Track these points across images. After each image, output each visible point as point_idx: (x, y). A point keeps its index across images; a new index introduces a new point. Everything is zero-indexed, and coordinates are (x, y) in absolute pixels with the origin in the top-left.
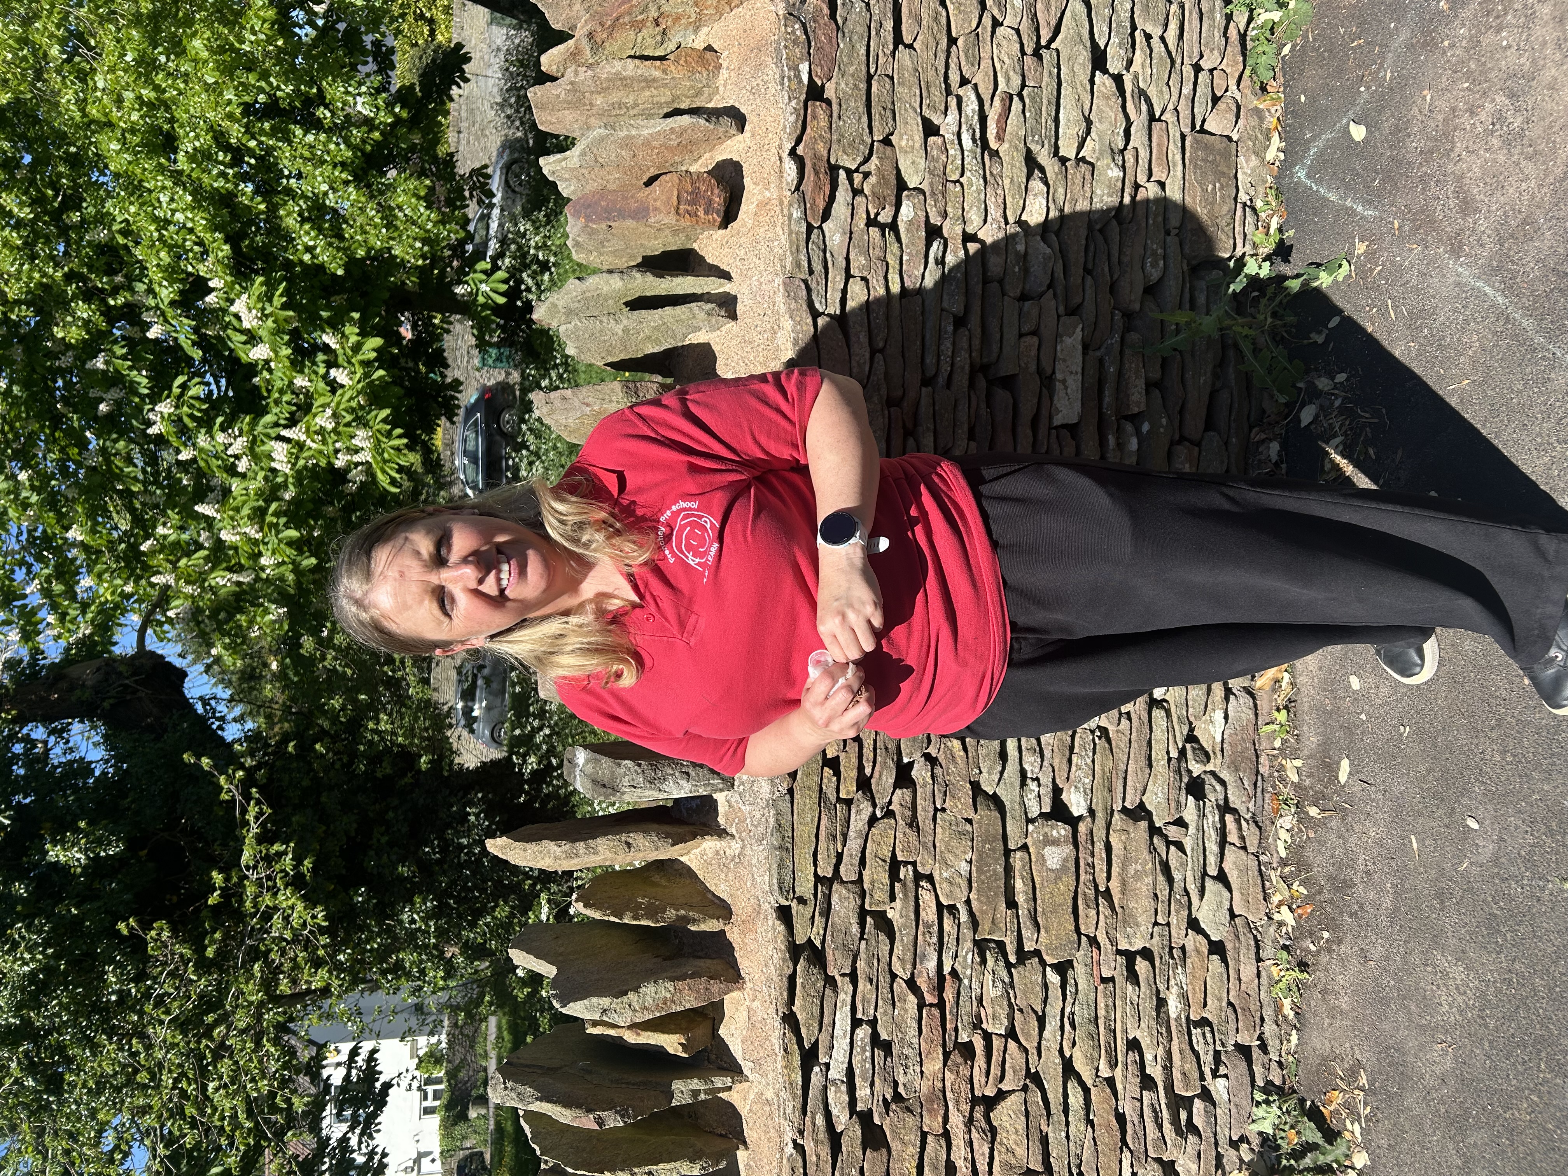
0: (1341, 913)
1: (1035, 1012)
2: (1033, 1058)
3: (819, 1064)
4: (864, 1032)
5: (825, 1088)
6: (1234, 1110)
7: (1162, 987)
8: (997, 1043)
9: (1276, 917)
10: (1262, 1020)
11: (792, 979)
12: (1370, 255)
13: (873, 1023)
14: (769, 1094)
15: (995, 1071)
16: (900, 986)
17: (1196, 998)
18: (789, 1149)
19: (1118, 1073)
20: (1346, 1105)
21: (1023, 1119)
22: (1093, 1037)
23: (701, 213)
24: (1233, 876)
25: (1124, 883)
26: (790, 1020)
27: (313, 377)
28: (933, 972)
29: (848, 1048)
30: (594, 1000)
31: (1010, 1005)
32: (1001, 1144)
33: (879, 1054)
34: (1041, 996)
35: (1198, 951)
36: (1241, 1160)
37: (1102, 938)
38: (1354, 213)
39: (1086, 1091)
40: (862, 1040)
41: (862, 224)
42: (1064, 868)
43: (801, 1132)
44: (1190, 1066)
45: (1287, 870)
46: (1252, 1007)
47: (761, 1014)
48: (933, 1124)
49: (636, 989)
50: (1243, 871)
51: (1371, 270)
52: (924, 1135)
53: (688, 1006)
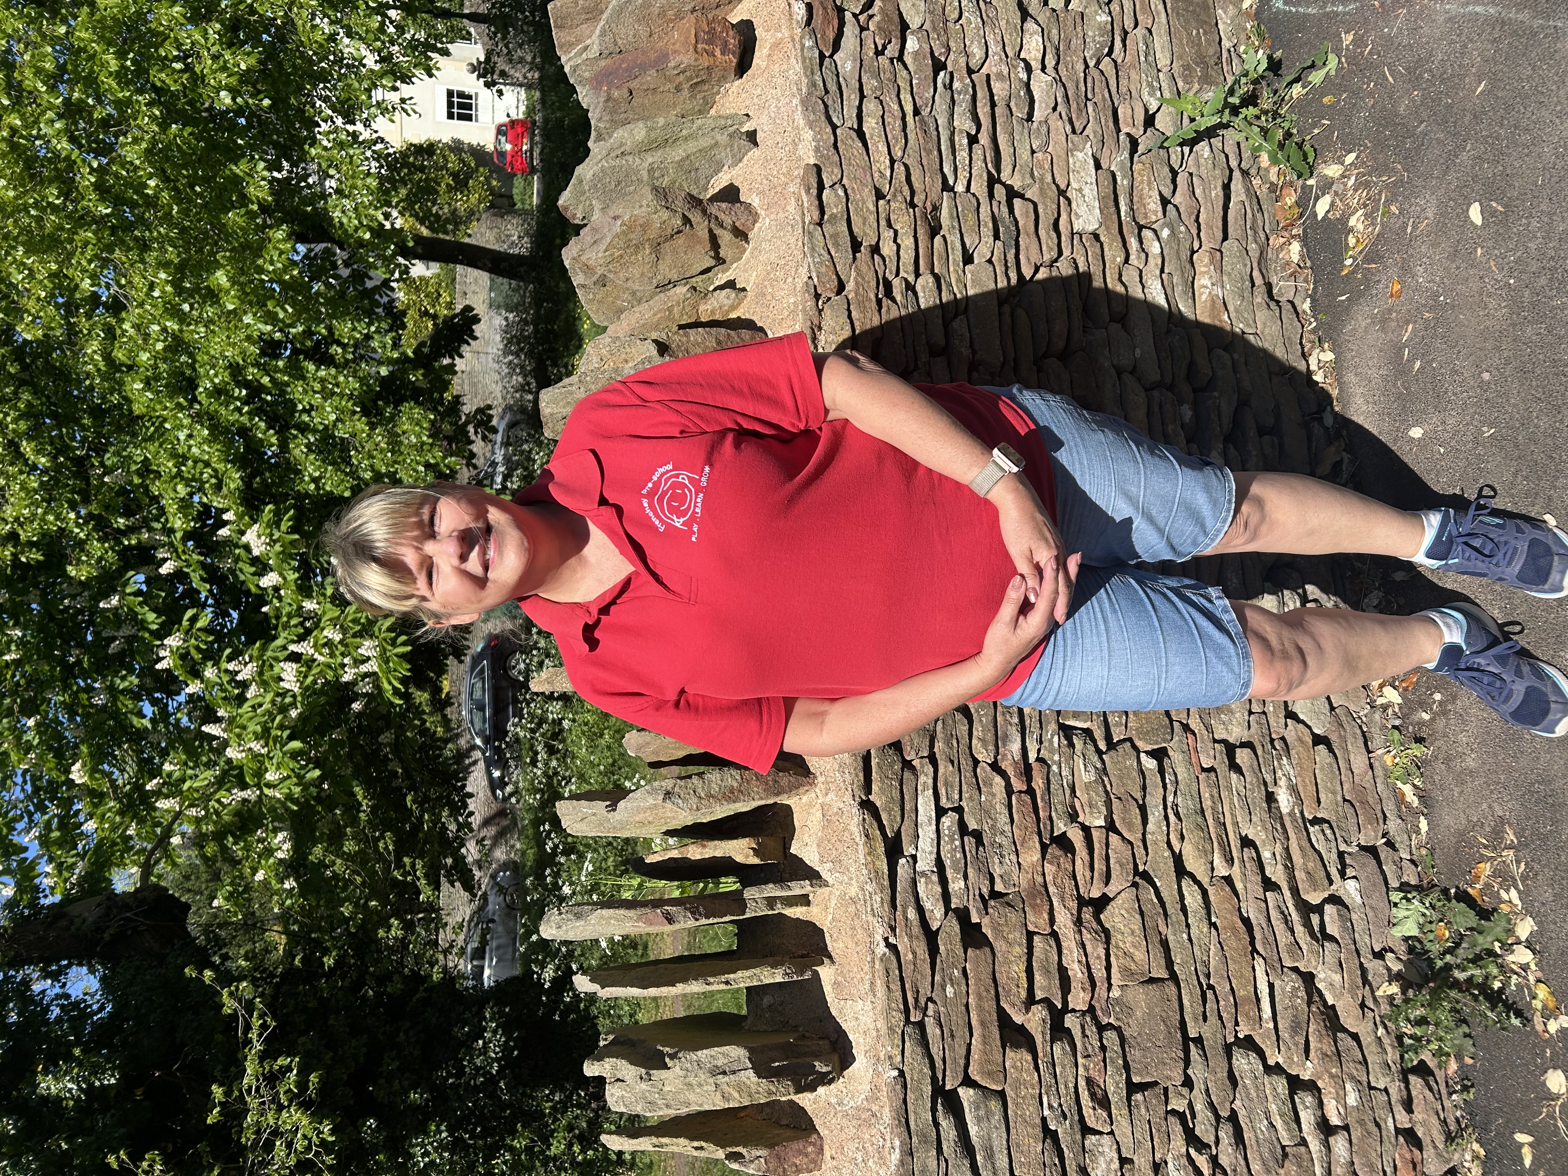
1: (1135, 800)
2: (1140, 852)
3: (905, 855)
4: (949, 821)
5: (914, 882)
6: (1371, 914)
7: (1269, 778)
8: (1097, 835)
9: (1380, 701)
10: (1384, 815)
11: (867, 761)
12: (1359, 42)
13: (959, 810)
14: (853, 891)
15: (1099, 865)
16: (984, 770)
17: (1306, 793)
18: (882, 949)
19: (1236, 872)
20: (1496, 873)
21: (1138, 917)
22: (1203, 828)
23: (718, 53)
26: (869, 806)
28: (1018, 756)
29: (934, 836)
31: (1107, 793)
32: (1117, 947)
33: (969, 841)
34: (1139, 781)
35: (1301, 741)
36: (1389, 970)
37: (1196, 724)
39: (1204, 893)
40: (949, 828)
43: (893, 929)
44: (1314, 866)
46: (1371, 801)
47: (836, 805)
48: (1037, 921)
51: (1362, 53)
52: (1030, 935)
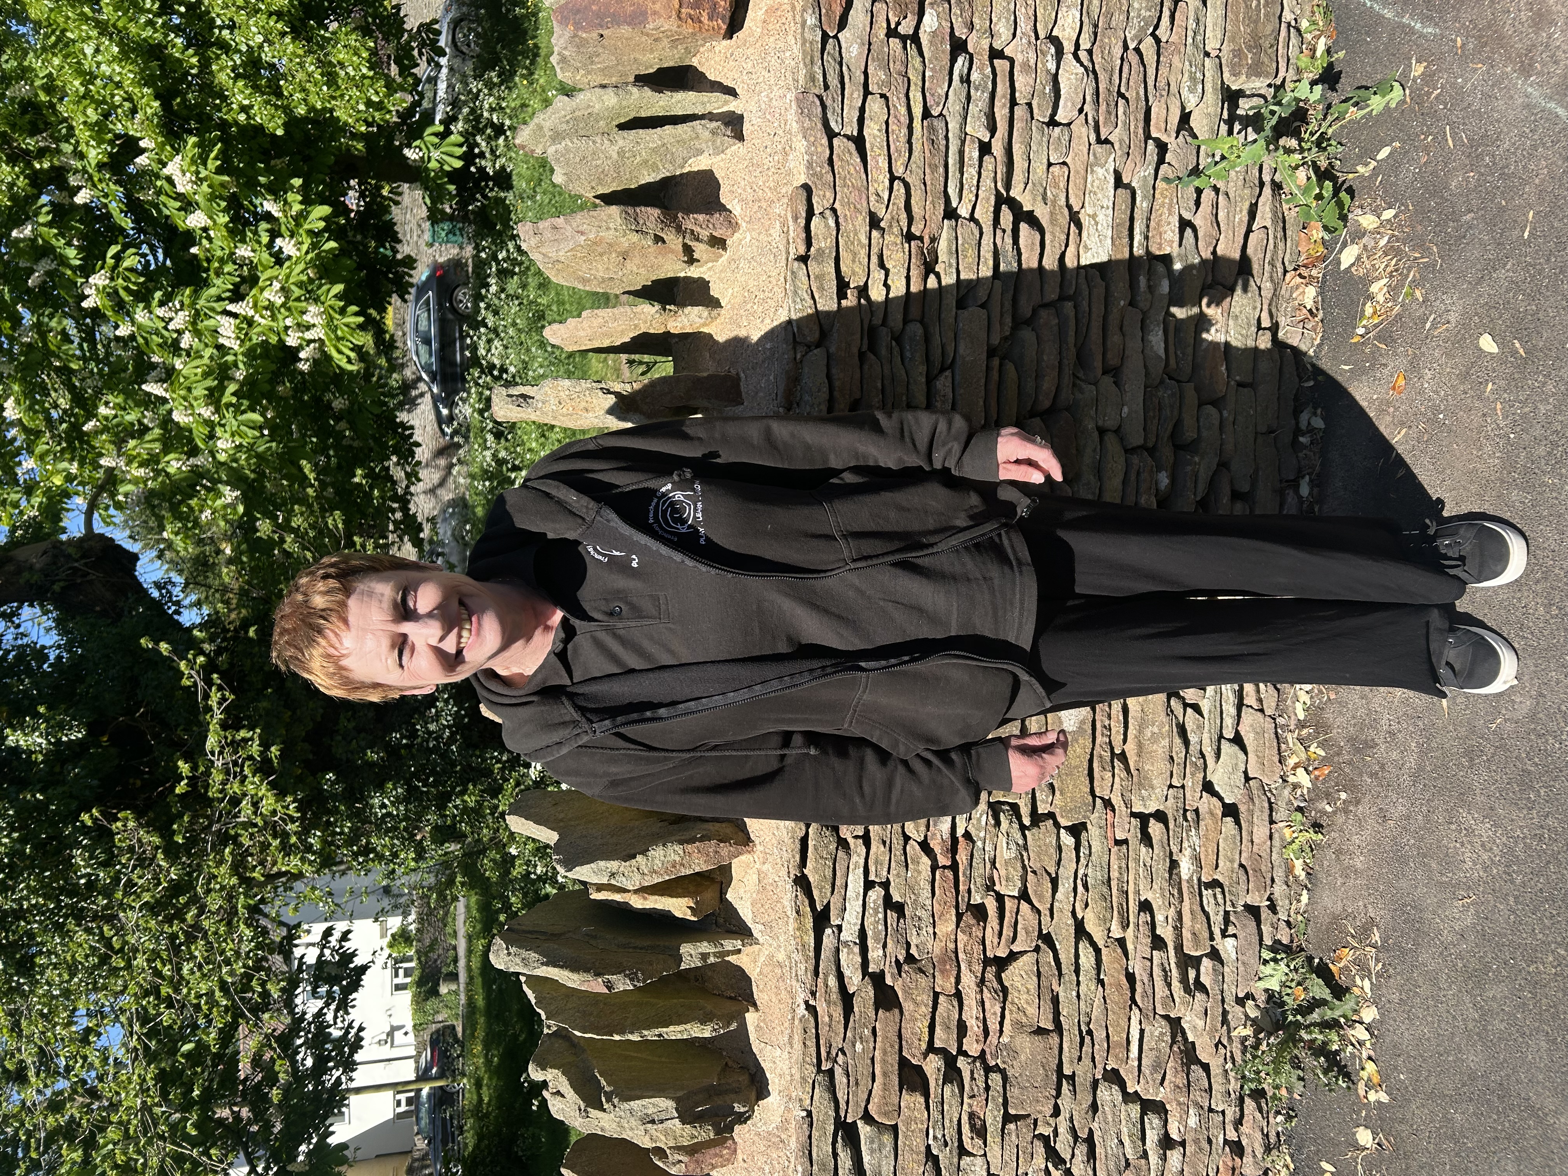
0: (1361, 775)
1: (1049, 874)
2: (1045, 919)
3: (832, 926)
4: (876, 895)
5: (838, 950)
6: (1241, 969)
7: (1175, 849)
8: (1009, 904)
9: (1291, 779)
10: (1273, 880)
11: (804, 841)
12: (1428, 77)
13: (886, 885)
14: (781, 956)
15: (1007, 932)
16: (913, 848)
17: (1208, 860)
18: (802, 1010)
19: (1130, 934)
20: (1355, 962)
21: (1035, 979)
22: (1106, 899)
23: (705, 18)
24: (1249, 739)
25: (1140, 745)
26: (802, 882)
27: (257, 247)
28: (946, 835)
29: (860, 910)
30: (602, 863)
31: (1024, 867)
32: (1012, 1003)
33: (892, 916)
34: (1055, 857)
35: (1211, 813)
36: (1247, 1016)
37: (1116, 800)
38: (1412, 31)
39: (1098, 951)
40: (875, 902)
41: (882, 34)
42: (1081, 730)
43: (813, 994)
44: (1201, 927)
45: (1305, 732)
46: (1263, 868)
47: (772, 877)
48: (946, 984)
49: (644, 853)
50: (1260, 733)
51: (1429, 94)
52: (936, 995)
53: (697, 870)
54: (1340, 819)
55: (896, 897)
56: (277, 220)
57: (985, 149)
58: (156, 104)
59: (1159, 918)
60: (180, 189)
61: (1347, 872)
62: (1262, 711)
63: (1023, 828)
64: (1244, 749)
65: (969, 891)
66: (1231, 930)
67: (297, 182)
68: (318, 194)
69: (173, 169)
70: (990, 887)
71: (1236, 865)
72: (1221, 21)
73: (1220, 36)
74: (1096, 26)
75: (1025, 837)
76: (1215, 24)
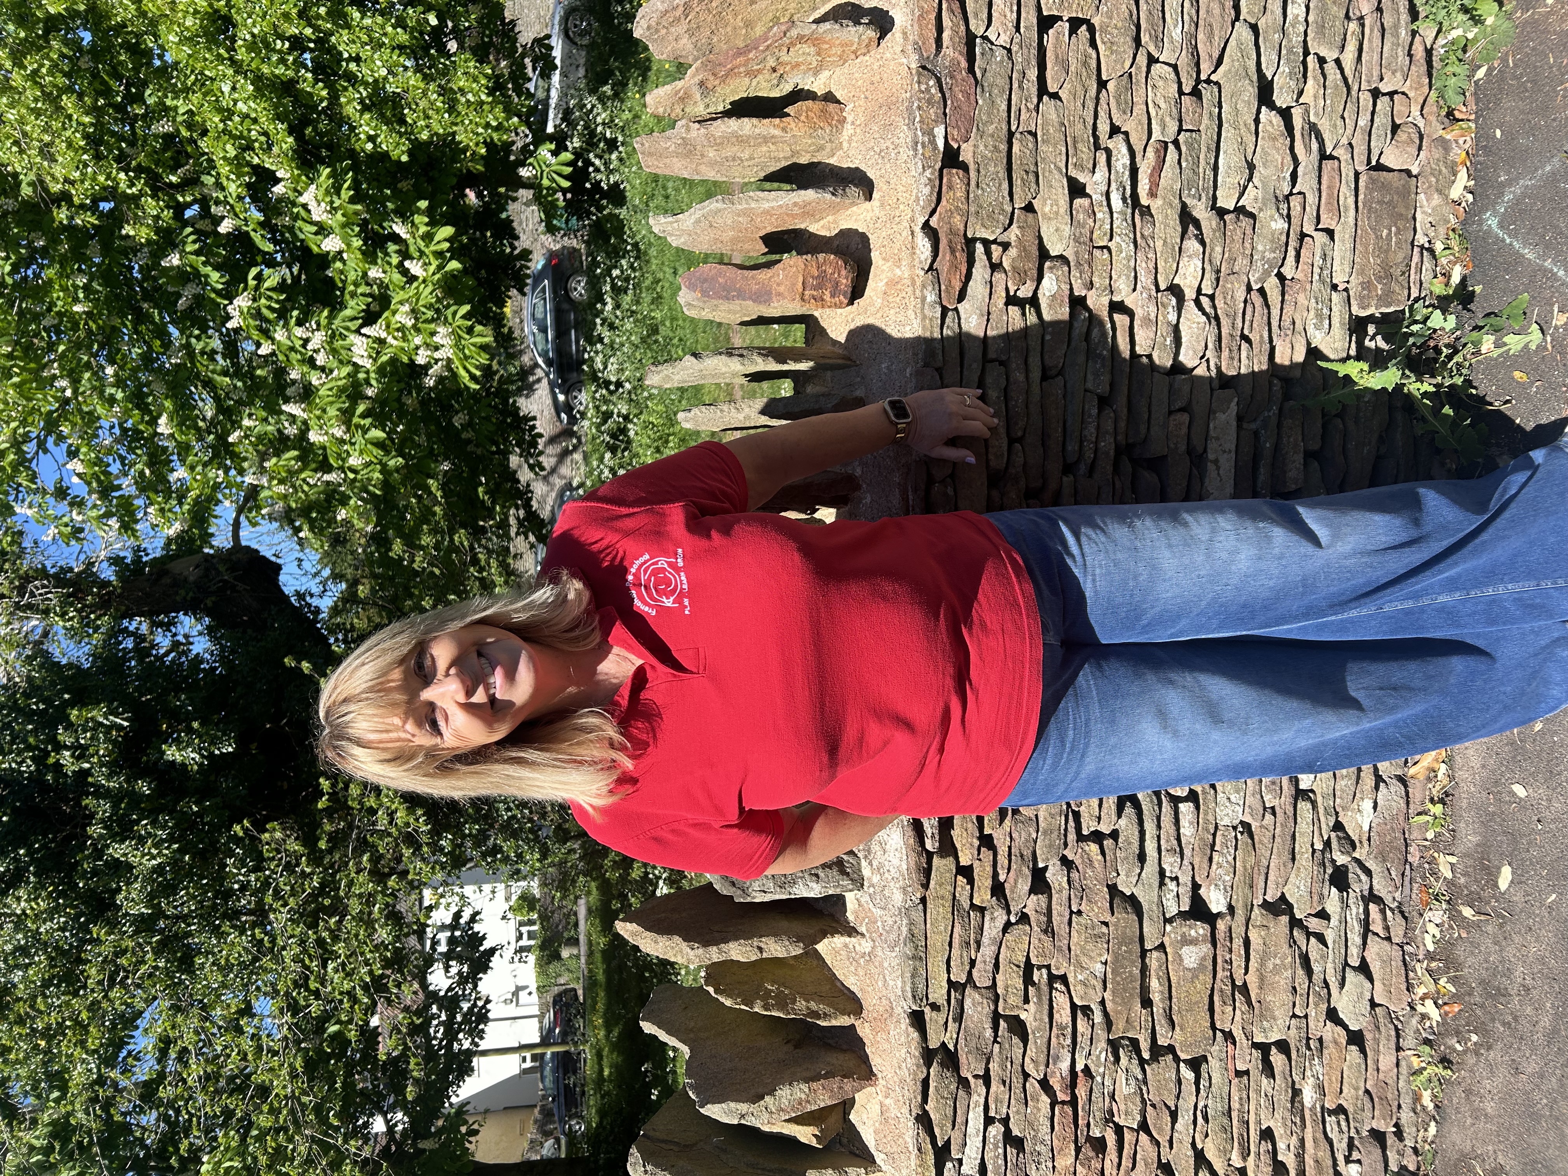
0: (1493, 1020)
1: (1168, 1107)
2: (1165, 1149)
3: (952, 1160)
4: (996, 1131)
7: (1297, 1079)
8: (1128, 1137)
9: (1420, 1009)
10: (1399, 1107)
11: (925, 1083)
13: (1005, 1121)
16: (1033, 1086)
17: (1331, 1088)
19: (1250, 1163)
22: (1226, 1130)
23: (827, 296)
24: (1375, 967)
25: (1262, 978)
26: (924, 1120)
27: (387, 268)
28: (1065, 1072)
29: (980, 1145)
30: (732, 1105)
31: (1143, 1101)
33: (1011, 1152)
34: (1175, 1092)
35: (1336, 1042)
37: (1238, 1033)
38: (1555, 277)
40: (995, 1137)
41: (1001, 302)
42: (1201, 967)
44: (1324, 1154)
45: (1434, 965)
46: (1390, 1096)
47: (894, 1112)
49: (772, 1092)
50: (1386, 962)
53: (822, 1105)
54: (1471, 1060)
55: (1016, 1132)
56: (405, 241)
57: (1104, 402)
58: (290, 140)
59: (1281, 1145)
60: (316, 218)
61: (1477, 1114)
62: (1389, 939)
63: (1142, 1062)
64: (1370, 978)
65: (1088, 1125)
66: (1355, 1155)
67: (423, 204)
68: (442, 215)
69: (307, 197)
70: (1109, 1118)
71: (1361, 1092)
72: (1349, 255)
73: (1347, 270)
74: (1218, 271)
75: (1144, 1071)
76: (1343, 258)
